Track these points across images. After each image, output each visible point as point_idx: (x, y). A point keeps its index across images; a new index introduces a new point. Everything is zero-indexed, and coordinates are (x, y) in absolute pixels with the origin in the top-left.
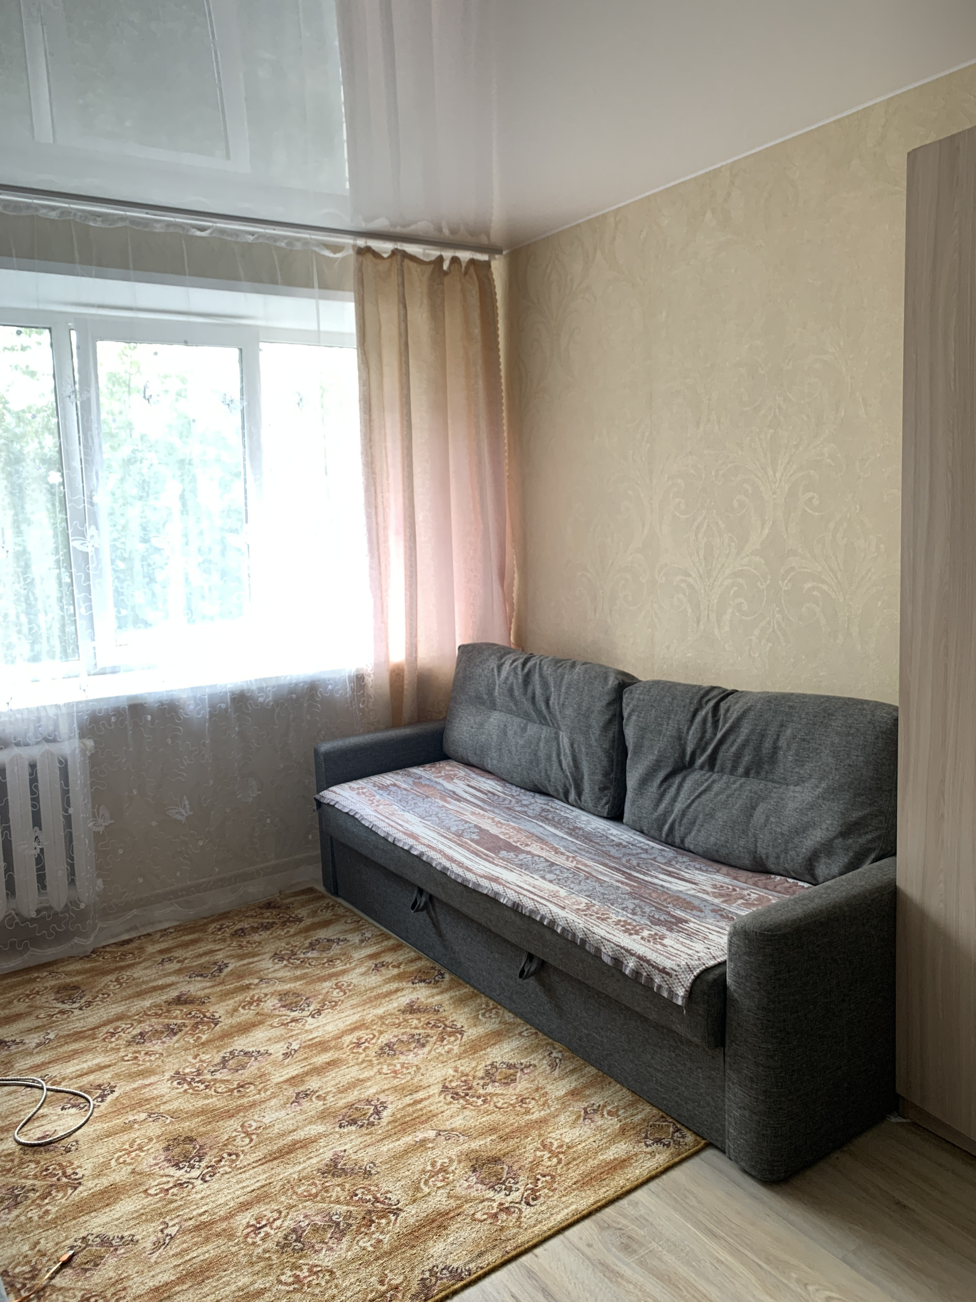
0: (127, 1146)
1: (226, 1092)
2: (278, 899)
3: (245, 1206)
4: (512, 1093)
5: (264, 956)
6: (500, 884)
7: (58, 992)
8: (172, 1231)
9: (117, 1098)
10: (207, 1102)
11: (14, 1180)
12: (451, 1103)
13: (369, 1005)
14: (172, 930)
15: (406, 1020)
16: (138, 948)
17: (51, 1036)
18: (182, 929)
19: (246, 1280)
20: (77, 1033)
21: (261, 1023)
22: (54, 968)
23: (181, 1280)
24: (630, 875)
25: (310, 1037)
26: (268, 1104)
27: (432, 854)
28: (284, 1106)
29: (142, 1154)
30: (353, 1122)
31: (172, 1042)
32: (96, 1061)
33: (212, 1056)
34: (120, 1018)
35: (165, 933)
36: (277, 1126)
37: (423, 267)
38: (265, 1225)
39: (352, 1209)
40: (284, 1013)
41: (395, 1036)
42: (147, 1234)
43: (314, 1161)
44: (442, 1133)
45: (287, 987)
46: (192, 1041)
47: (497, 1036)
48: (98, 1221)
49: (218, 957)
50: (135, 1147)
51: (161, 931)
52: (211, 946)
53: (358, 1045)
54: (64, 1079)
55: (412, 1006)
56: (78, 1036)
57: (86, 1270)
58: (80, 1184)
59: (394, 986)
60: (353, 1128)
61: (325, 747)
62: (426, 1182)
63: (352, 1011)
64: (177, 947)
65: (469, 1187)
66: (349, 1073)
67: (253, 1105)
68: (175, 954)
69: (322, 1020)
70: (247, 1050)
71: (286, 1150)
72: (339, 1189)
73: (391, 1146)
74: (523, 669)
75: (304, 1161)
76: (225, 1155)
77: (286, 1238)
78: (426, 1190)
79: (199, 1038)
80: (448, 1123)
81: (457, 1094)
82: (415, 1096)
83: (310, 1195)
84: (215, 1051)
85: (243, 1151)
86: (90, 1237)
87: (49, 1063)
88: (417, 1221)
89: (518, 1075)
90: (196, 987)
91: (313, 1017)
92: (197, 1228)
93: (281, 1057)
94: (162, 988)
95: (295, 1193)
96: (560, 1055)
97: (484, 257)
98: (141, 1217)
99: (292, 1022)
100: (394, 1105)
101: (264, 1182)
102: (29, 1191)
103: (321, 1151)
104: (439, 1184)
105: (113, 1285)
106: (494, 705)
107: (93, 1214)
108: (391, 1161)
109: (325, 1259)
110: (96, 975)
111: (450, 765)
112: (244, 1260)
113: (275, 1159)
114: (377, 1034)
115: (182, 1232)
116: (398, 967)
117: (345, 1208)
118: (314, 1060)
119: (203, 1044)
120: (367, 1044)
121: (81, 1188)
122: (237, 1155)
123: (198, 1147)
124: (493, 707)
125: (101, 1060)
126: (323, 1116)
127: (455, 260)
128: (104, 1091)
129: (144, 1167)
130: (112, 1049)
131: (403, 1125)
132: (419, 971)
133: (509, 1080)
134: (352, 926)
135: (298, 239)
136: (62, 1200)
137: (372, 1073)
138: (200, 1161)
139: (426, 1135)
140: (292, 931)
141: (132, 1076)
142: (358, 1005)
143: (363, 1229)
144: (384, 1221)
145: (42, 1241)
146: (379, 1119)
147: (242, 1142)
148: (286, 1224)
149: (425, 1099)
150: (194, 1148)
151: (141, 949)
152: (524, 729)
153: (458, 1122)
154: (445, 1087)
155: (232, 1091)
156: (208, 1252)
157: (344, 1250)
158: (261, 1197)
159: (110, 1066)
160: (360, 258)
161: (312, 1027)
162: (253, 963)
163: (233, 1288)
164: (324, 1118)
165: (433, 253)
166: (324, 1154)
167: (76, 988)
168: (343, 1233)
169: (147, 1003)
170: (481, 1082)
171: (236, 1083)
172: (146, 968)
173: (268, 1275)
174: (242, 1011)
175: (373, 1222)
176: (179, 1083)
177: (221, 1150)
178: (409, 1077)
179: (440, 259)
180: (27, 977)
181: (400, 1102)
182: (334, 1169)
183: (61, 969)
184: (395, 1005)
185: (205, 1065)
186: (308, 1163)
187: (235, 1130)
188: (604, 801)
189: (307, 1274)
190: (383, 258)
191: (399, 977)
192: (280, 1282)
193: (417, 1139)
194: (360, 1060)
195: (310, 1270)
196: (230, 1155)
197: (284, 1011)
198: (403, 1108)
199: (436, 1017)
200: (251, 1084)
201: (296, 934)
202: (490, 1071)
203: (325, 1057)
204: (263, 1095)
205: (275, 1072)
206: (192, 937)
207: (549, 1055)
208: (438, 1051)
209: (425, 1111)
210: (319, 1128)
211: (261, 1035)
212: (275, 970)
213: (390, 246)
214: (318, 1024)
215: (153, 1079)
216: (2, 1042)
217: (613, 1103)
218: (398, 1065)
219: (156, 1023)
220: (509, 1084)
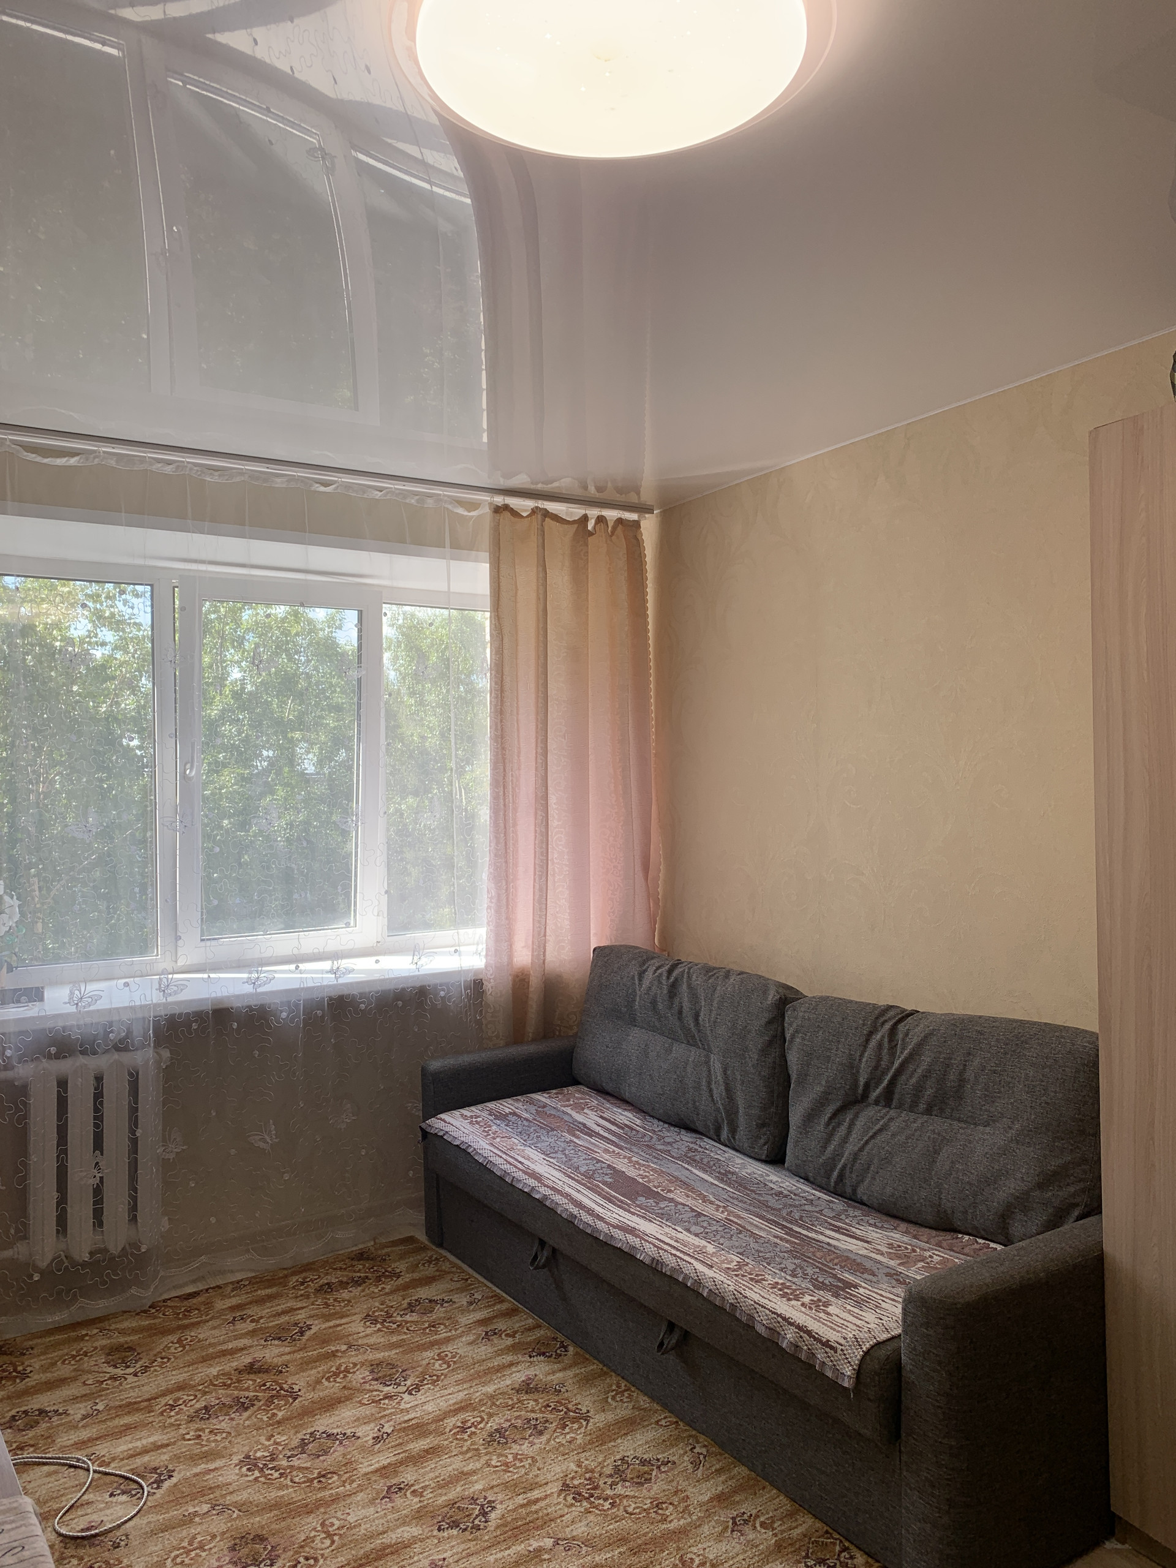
0: (185, 1544)
1: (304, 1482)
2: (372, 1249)
4: (645, 1495)
5: (354, 1318)
6: (637, 1236)
7: (108, 1354)
9: (175, 1485)
10: (281, 1493)
12: (572, 1505)
13: (477, 1381)
14: (247, 1283)
15: (520, 1401)
16: (205, 1304)
17: (100, 1407)
18: (258, 1281)
20: (130, 1404)
21: (348, 1398)
22: (106, 1324)
24: (791, 1229)
25: (406, 1418)
26: (354, 1499)
27: (557, 1198)
28: (372, 1502)
29: (204, 1554)
30: (455, 1525)
31: (243, 1418)
32: (151, 1440)
33: (287, 1438)
34: (181, 1387)
35: (237, 1285)
36: (363, 1526)
37: (566, 526)
40: (375, 1387)
41: (507, 1420)
44: (561, 1542)
45: (380, 1355)
46: (265, 1419)
47: (629, 1425)
49: (299, 1317)
50: (196, 1545)
51: (233, 1283)
52: (291, 1304)
53: (463, 1430)
54: (113, 1459)
55: (528, 1384)
56: (131, 1407)
59: (509, 1358)
60: (455, 1532)
61: (435, 1065)
63: (457, 1388)
64: (251, 1303)
66: (452, 1464)
67: (336, 1499)
68: (249, 1312)
69: (420, 1397)
70: (331, 1431)
71: (374, 1555)
73: (499, 1555)
74: (668, 978)
76: (301, 1560)
79: (274, 1415)
80: (568, 1530)
81: (580, 1494)
82: (529, 1495)
84: (293, 1431)
85: (322, 1555)
87: (97, 1439)
89: (654, 1473)
90: (272, 1353)
91: (411, 1394)
93: (371, 1442)
94: (232, 1352)
96: (704, 1451)
97: (633, 516)
99: (384, 1398)
100: (504, 1506)
103: (416, 1559)
106: (635, 1020)
110: (155, 1334)
111: (580, 1092)
114: (485, 1417)
116: (513, 1336)
118: (411, 1446)
119: (279, 1422)
120: (473, 1429)
122: (316, 1560)
123: (270, 1548)
124: (633, 1022)
125: (157, 1438)
126: (419, 1516)
127: (601, 520)
128: (160, 1476)
130: (172, 1425)
131: (515, 1530)
132: (538, 1341)
133: (642, 1479)
134: (458, 1285)
135: (430, 496)
137: (478, 1465)
138: (271, 1565)
139: (542, 1544)
140: (388, 1288)
141: (194, 1459)
142: (464, 1381)
146: (486, 1522)
147: (322, 1544)
149: (541, 1499)
150: (265, 1549)
151: (209, 1305)
152: (669, 1051)
153: (580, 1529)
154: (565, 1485)
155: (311, 1481)
159: (167, 1445)
160: (497, 516)
161: (408, 1406)
162: (341, 1325)
164: (420, 1518)
165: (577, 512)
166: (419, 1562)
167: (131, 1349)
169: (214, 1371)
170: (609, 1481)
171: (316, 1471)
172: (214, 1328)
174: (326, 1383)
176: (249, 1470)
177: (297, 1553)
178: (523, 1471)
179: (585, 519)
180: (73, 1334)
181: (511, 1501)
183: (113, 1326)
184: (508, 1382)
185: (280, 1448)
187: (314, 1529)
188: (762, 1141)
190: (522, 517)
191: (513, 1349)
193: (531, 1549)
194: (465, 1449)
196: (307, 1559)
197: (376, 1385)
198: (514, 1510)
199: (557, 1398)
200: (335, 1473)
201: (392, 1292)
202: (620, 1467)
203: (423, 1444)
204: (348, 1487)
205: (363, 1460)
206: (268, 1291)
207: (691, 1449)
208: (558, 1440)
209: (541, 1514)
210: (414, 1531)
211: (349, 1413)
212: (367, 1335)
213: (530, 504)
214: (416, 1403)
215: (218, 1463)
216: (41, 1412)
217: (768, 1514)
218: (510, 1457)
219: (224, 1395)
220: (642, 1484)
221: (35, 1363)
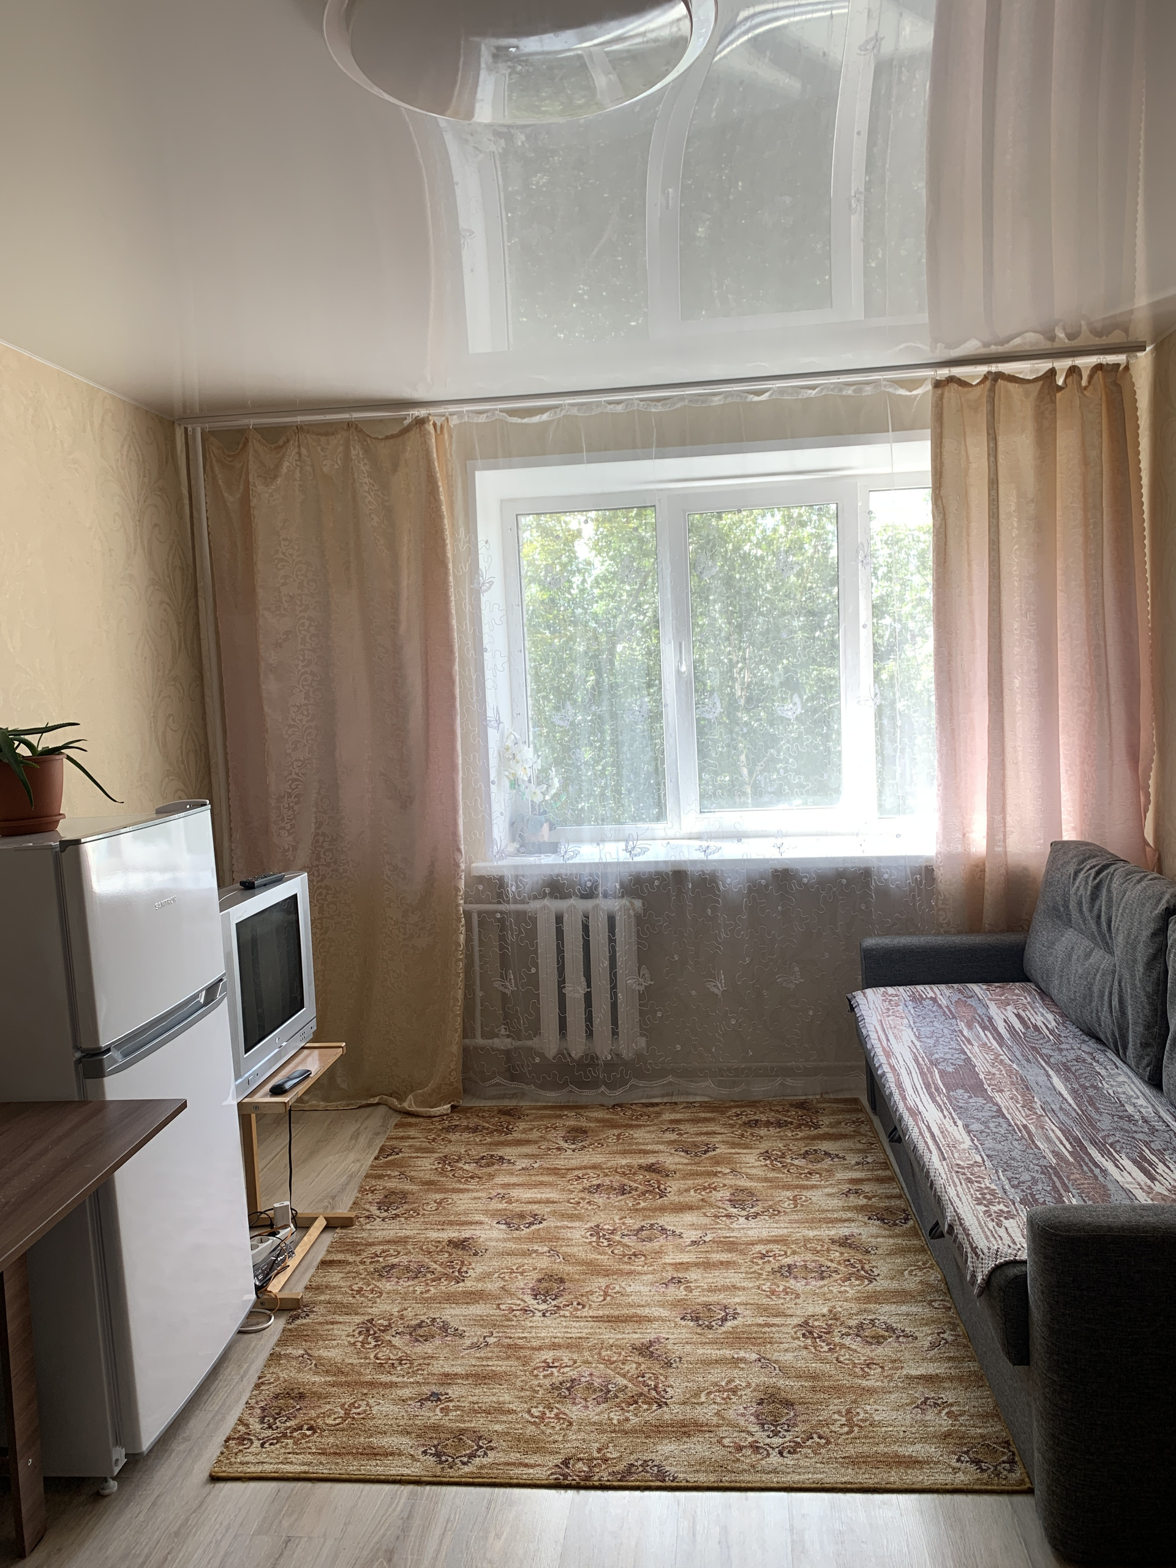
0: (514, 1268)
1: (620, 1255)
2: (815, 1101)
3: (554, 1346)
4: (866, 1352)
5: (754, 1151)
7: (569, 1132)
8: (491, 1340)
9: (539, 1229)
11: (427, 1260)
12: (798, 1338)
13: (807, 1225)
14: (696, 1105)
15: (828, 1250)
16: (657, 1113)
17: (536, 1166)
18: (705, 1106)
19: (507, 1398)
20: (556, 1169)
21: (698, 1208)
22: (584, 1111)
23: (467, 1376)
24: (1084, 1150)
25: (728, 1235)
26: (645, 1278)
28: (652, 1284)
29: (520, 1277)
30: (696, 1319)
31: (616, 1200)
32: (548, 1196)
33: (634, 1223)
34: (594, 1167)
35: (689, 1105)
36: (633, 1297)
37: (1027, 386)
38: (556, 1367)
39: (630, 1385)
40: (725, 1206)
41: (804, 1261)
42: (474, 1334)
43: (637, 1336)
44: (763, 1360)
45: (749, 1184)
46: (630, 1205)
47: (901, 1296)
48: (453, 1312)
49: (712, 1140)
50: (520, 1270)
51: (688, 1103)
52: (718, 1129)
53: (763, 1256)
54: (517, 1201)
55: (847, 1239)
56: (555, 1171)
57: (417, 1340)
58: (463, 1280)
59: (849, 1215)
60: (692, 1324)
62: (709, 1393)
63: (789, 1225)
64: (687, 1121)
65: (743, 1415)
66: (732, 1277)
67: (630, 1273)
68: (682, 1127)
69: (752, 1223)
70: (666, 1227)
71: (624, 1318)
72: (634, 1366)
73: (709, 1352)
75: (628, 1333)
76: (575, 1303)
77: (561, 1384)
78: (703, 1399)
79: (639, 1203)
80: (776, 1354)
81: (811, 1333)
82: (770, 1319)
83: (609, 1360)
84: (641, 1219)
85: (590, 1305)
86: (438, 1320)
88: (671, 1420)
89: (890, 1340)
90: (671, 1160)
91: (747, 1219)
92: (509, 1346)
93: (688, 1243)
94: (646, 1152)
95: (600, 1354)
96: (950, 1338)
97: (1120, 359)
98: (480, 1321)
99: (726, 1216)
100: (746, 1319)
101: (584, 1335)
102: (430, 1272)
103: (648, 1331)
104: (718, 1400)
105: (425, 1358)
107: (453, 1305)
108: (697, 1364)
109: (574, 1412)
110: (608, 1126)
111: (1024, 988)
112: (519, 1384)
113: (609, 1321)
114: (789, 1253)
115: (498, 1344)
116: (870, 1199)
117: (625, 1382)
118: (714, 1255)
119: (637, 1210)
120: (771, 1259)
121: (461, 1284)
122: (584, 1307)
123: (562, 1288)
124: (1069, 923)
125: (553, 1195)
126: (676, 1304)
127: (1073, 371)
128: (536, 1218)
129: (512, 1287)
130: (569, 1190)
131: (738, 1339)
132: (887, 1209)
133: (878, 1340)
134: (857, 1148)
135: (868, 383)
136: (444, 1286)
137: (751, 1285)
138: (554, 1300)
139: (747, 1356)
140: (801, 1134)
141: (563, 1216)
142: (797, 1222)
143: (623, 1405)
144: (645, 1407)
145: (409, 1309)
146: (721, 1326)
147: (597, 1298)
148: (571, 1373)
149: (778, 1326)
150: (558, 1288)
151: (659, 1114)
153: (787, 1357)
154: (806, 1323)
155: (624, 1255)
156: (500, 1366)
157: (595, 1412)
158: (573, 1345)
159: (556, 1202)
160: (939, 391)
161: (738, 1227)
162: (739, 1154)
163: (495, 1399)
164: (676, 1306)
165: (1044, 366)
166: (649, 1333)
167: (585, 1132)
168: (606, 1400)
169: (624, 1162)
170: (844, 1331)
171: (633, 1250)
172: (649, 1132)
173: (526, 1402)
174: (692, 1192)
175: (637, 1403)
176: (591, 1235)
177: (576, 1298)
178: (782, 1301)
179: (1052, 372)
180: (558, 1112)
181: (753, 1319)
182: (645, 1350)
183: (587, 1114)
184: (833, 1233)
185: (623, 1227)
186: (630, 1336)
187: (599, 1288)
188: (1145, 1062)
189: (553, 1416)
190: (971, 385)
191: (860, 1209)
192: (529, 1412)
193: (736, 1356)
194: (752, 1270)
195: (557, 1415)
196: (579, 1304)
197: (727, 1205)
198: (750, 1326)
199: (861, 1257)
200: (644, 1256)
201: (801, 1139)
202: (864, 1327)
203: (724, 1257)
204: (646, 1268)
205: (671, 1253)
206: (709, 1115)
207: (938, 1334)
208: (831, 1288)
209: (767, 1335)
210: (664, 1313)
211: (690, 1219)
212: (753, 1167)
213: (983, 369)
214: (745, 1226)
215: (576, 1224)
216: (501, 1158)
217: (964, 1406)
218: (781, 1288)
219: (617, 1180)
220: (871, 1344)
221: (522, 1125)
